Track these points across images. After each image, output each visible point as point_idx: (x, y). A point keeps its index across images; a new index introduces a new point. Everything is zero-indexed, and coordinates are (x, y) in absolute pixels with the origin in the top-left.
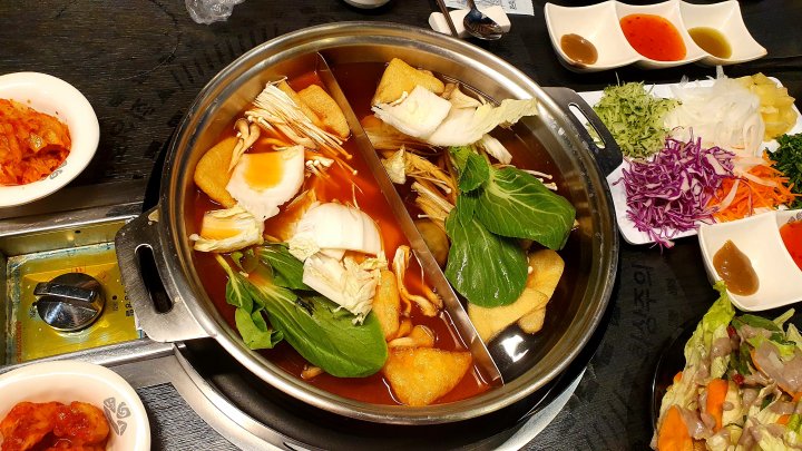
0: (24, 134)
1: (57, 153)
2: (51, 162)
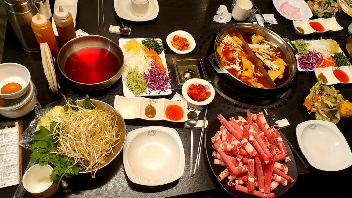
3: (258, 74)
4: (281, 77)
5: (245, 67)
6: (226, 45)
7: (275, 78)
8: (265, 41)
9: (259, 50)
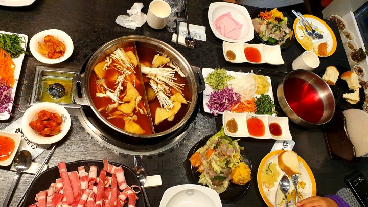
0: (55, 47)
1: (62, 53)
2: (60, 54)
3: (141, 110)
4: (171, 119)
5: (126, 99)
6: (114, 62)
7: (163, 119)
8: (172, 66)
9: (158, 77)
